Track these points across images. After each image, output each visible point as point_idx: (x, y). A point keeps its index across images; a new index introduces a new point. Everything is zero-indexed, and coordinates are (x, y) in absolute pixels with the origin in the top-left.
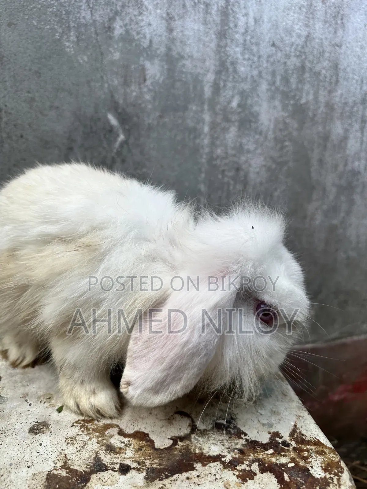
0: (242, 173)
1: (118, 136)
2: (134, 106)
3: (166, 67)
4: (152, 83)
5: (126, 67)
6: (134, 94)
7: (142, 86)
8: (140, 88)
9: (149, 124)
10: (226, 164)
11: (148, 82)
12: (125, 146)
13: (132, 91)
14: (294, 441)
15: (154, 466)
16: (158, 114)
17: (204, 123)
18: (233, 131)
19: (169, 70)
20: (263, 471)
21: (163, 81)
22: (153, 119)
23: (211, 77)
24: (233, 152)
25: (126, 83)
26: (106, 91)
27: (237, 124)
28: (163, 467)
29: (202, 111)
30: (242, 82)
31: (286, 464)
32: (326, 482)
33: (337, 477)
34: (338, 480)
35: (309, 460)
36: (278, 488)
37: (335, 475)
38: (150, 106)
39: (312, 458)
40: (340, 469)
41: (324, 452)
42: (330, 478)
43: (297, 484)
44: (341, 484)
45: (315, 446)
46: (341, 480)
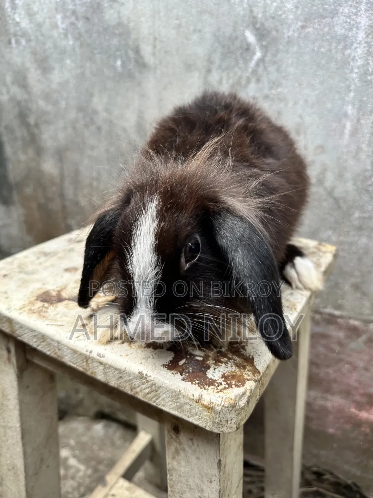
1: (254, 53)
2: (274, 18)
6: (275, 5)
9: (289, 37)
12: (261, 64)
14: (228, 347)
16: (300, 24)
20: (170, 349)
22: (294, 31)
26: (245, 6)
29: (357, 13)
31: (196, 356)
32: (212, 383)
33: (227, 386)
34: (225, 388)
35: (220, 364)
36: (165, 363)
37: (227, 384)
38: (291, 17)
39: (225, 364)
40: (240, 384)
41: (244, 368)
42: (219, 383)
43: (183, 370)
44: (222, 392)
45: (243, 360)
46: (228, 389)
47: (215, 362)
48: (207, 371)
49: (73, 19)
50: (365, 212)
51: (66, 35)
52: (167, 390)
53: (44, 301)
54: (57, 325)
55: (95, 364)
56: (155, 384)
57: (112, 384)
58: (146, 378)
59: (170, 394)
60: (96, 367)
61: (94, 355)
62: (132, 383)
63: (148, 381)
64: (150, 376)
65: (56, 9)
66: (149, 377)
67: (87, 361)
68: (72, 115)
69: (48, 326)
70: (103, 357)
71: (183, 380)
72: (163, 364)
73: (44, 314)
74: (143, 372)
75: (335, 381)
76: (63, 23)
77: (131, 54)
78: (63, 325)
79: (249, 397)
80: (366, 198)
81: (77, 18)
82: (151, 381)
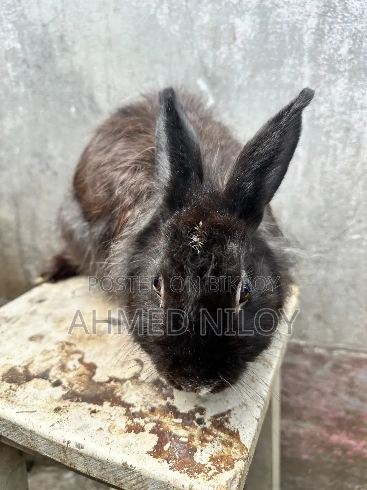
0: (354, 134)
1: (207, 100)
2: (224, 68)
3: (258, 20)
4: (242, 42)
5: (215, 29)
6: (224, 56)
7: (232, 46)
8: (230, 49)
9: (239, 86)
10: (331, 124)
11: (238, 41)
13: (222, 53)
14: (212, 422)
15: (77, 390)
16: (248, 73)
17: (303, 78)
18: (342, 83)
19: (261, 23)
20: (152, 432)
21: (255, 37)
22: (243, 80)
23: (312, 22)
24: (342, 109)
25: (216, 46)
26: (196, 56)
27: (346, 74)
28: (82, 393)
29: (300, 64)
30: (356, 20)
31: (180, 437)
32: (200, 469)
33: (216, 471)
34: (215, 474)
35: (206, 444)
36: (150, 450)
37: (217, 468)
38: (240, 67)
39: (212, 444)
40: (229, 466)
41: (231, 444)
42: (209, 468)
43: (169, 456)
44: (213, 479)
45: (228, 436)
46: (218, 475)
47: (200, 442)
48: (194, 454)
49: (24, 67)
50: (320, 246)
51: (17, 83)
52: (155, 482)
53: (11, 381)
54: (28, 412)
55: (74, 455)
56: (141, 476)
57: (94, 475)
58: (131, 470)
59: (159, 486)
60: (75, 458)
61: (72, 445)
62: (116, 475)
63: (133, 473)
64: (136, 467)
65: (6, 58)
66: (134, 468)
67: (65, 452)
68: (27, 161)
69: (18, 413)
70: (83, 448)
71: (171, 469)
72: (148, 452)
73: (13, 399)
74: (128, 463)
75: (305, 408)
76: (13, 70)
77: (85, 101)
78: (35, 411)
79: (240, 479)
80: (321, 232)
81: (28, 67)
82: (136, 473)
